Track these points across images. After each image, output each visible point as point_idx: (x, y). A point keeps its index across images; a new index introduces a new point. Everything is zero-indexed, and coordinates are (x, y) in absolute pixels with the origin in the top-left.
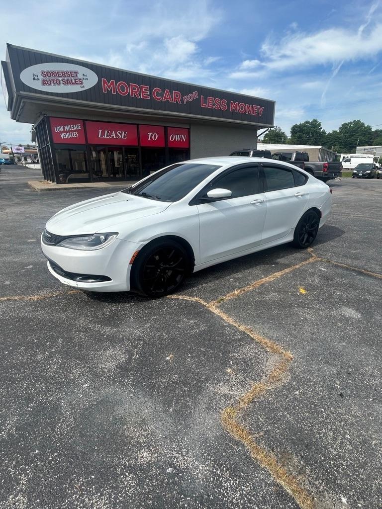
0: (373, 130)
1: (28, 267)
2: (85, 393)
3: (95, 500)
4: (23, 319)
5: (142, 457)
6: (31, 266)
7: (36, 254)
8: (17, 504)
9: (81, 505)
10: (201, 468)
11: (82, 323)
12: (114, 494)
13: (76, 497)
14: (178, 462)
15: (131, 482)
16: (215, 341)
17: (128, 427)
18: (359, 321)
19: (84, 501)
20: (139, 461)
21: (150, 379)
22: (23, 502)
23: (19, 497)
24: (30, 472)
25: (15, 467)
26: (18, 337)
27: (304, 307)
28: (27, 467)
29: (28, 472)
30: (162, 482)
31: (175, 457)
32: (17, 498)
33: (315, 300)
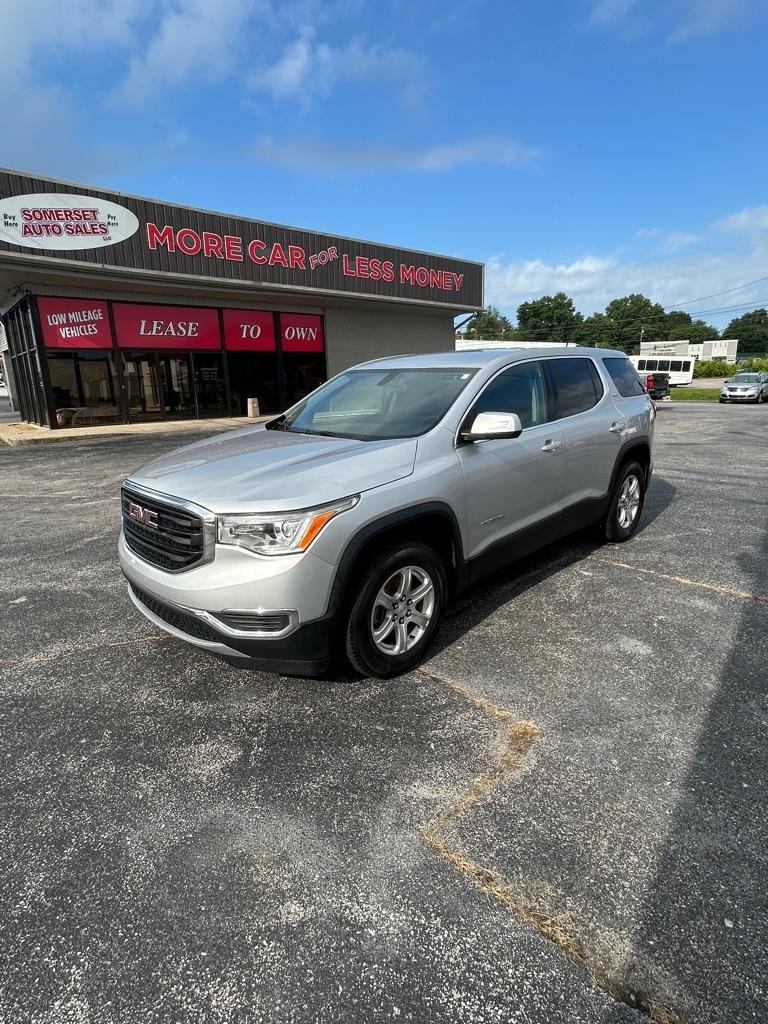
0: (667, 312)
1: (17, 601)
2: (168, 820)
3: (212, 990)
4: (24, 699)
5: (289, 913)
6: (23, 599)
7: (30, 574)
8: (71, 1012)
9: (189, 1000)
10: (393, 919)
11: (146, 700)
12: (246, 975)
13: (177, 989)
14: (352, 914)
15: (272, 954)
16: (400, 710)
17: (256, 869)
18: (649, 659)
19: (193, 993)
20: (284, 920)
21: (288, 785)
22: (82, 1009)
23: (73, 1001)
24: (86, 960)
25: (55, 955)
26: (19, 735)
27: (554, 643)
28: (79, 953)
29: (82, 960)
30: (328, 949)
31: (347, 907)
32: (69, 1005)
33: (573, 628)
